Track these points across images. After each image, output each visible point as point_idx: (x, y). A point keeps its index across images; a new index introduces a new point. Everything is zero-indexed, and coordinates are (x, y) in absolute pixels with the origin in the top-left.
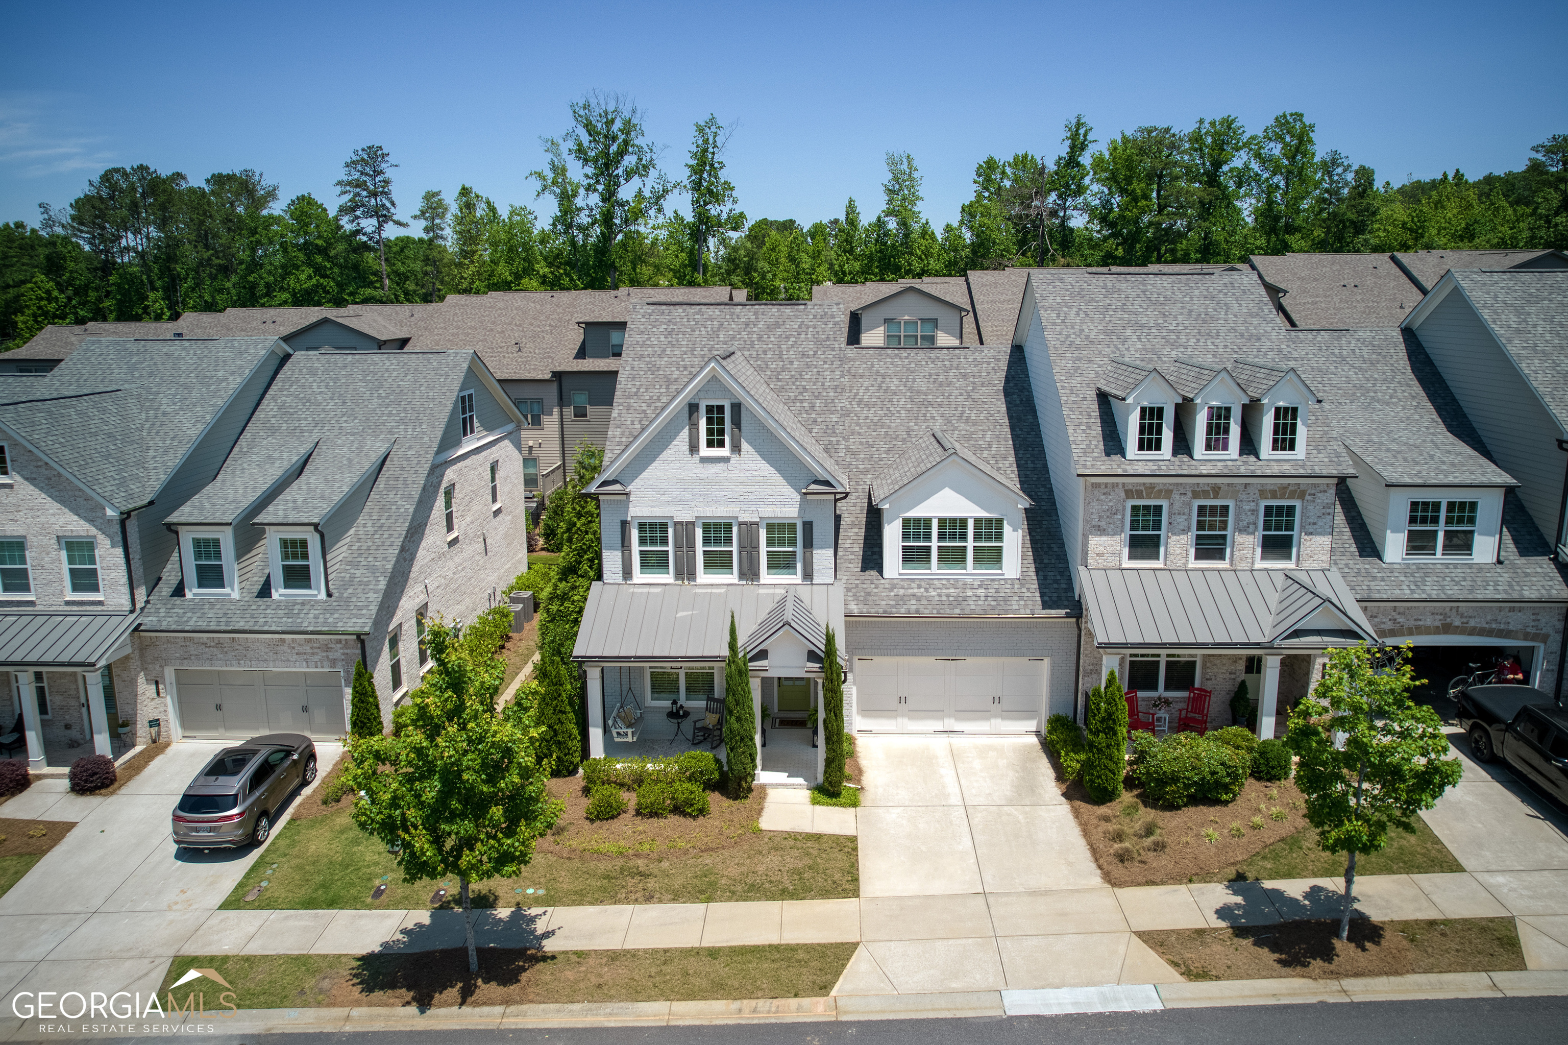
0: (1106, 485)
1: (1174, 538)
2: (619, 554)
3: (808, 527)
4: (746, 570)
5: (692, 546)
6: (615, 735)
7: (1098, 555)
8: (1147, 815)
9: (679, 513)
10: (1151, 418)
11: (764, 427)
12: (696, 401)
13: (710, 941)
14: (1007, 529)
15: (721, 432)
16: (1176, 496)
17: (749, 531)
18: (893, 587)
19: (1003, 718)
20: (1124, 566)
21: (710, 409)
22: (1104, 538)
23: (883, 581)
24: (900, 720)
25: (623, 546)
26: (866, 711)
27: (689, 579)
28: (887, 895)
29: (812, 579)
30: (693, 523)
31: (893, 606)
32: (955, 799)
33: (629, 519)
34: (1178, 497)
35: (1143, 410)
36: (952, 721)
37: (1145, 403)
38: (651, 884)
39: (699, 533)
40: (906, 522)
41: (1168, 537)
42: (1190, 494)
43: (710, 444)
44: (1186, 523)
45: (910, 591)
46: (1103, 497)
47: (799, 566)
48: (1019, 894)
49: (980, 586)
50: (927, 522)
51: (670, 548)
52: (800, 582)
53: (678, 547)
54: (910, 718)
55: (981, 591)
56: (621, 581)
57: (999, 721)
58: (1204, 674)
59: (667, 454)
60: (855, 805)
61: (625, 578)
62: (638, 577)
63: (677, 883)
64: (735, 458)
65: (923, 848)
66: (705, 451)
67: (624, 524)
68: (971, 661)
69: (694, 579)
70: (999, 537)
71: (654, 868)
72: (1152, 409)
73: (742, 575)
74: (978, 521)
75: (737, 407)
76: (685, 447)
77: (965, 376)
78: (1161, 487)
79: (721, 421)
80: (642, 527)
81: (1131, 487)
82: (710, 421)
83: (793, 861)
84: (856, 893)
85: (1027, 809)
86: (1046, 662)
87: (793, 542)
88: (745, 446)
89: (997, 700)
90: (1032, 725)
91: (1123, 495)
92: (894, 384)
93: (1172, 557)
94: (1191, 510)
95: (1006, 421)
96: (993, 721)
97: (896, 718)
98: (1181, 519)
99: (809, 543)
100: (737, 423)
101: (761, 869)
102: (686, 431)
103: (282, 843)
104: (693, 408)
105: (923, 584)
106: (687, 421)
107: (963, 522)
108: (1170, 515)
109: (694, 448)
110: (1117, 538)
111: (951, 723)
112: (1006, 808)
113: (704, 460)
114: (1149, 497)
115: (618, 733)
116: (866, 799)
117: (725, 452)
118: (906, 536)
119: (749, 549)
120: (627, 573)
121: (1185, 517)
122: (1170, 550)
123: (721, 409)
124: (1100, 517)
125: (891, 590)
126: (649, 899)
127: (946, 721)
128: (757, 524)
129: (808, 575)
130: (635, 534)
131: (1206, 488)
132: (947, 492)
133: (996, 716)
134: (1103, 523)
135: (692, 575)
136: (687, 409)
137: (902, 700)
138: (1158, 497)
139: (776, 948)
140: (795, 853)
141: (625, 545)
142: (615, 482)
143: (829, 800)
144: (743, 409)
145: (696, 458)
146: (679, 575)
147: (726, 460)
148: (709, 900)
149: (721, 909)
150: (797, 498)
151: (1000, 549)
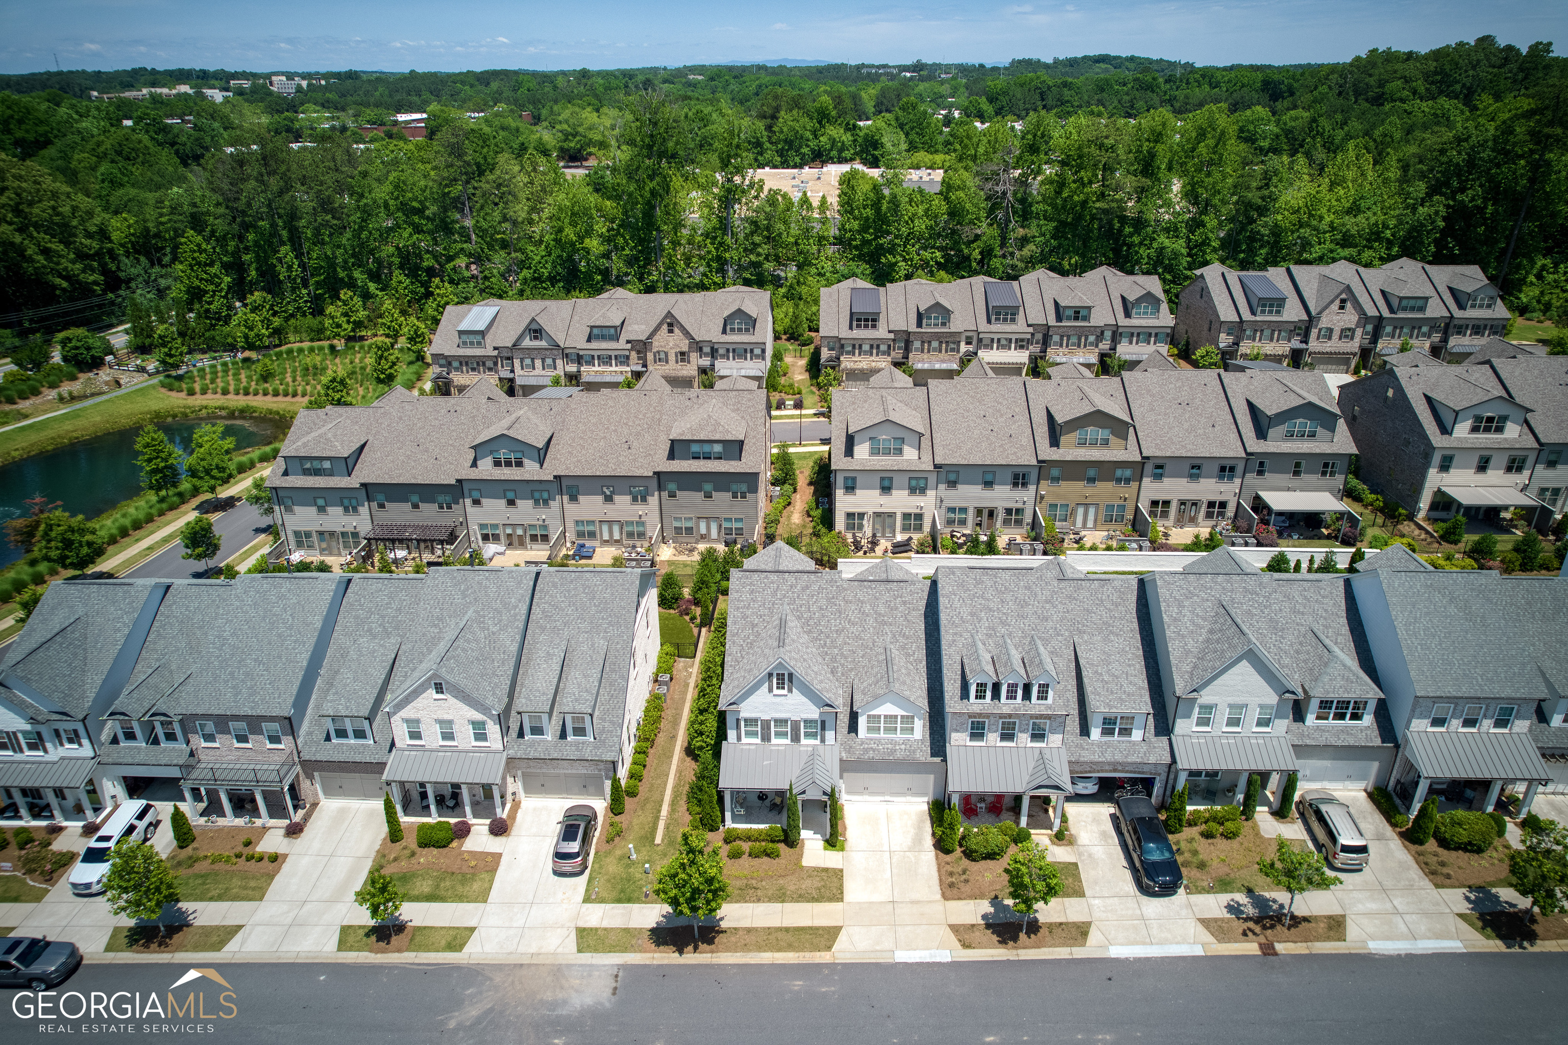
1: (991, 733)
2: (735, 731)
4: (794, 738)
5: (769, 728)
6: (737, 811)
7: (956, 738)
8: (965, 862)
9: (763, 716)
10: (982, 686)
11: (803, 683)
12: (772, 672)
13: (786, 924)
14: (916, 719)
15: (783, 684)
17: (796, 723)
18: (862, 743)
19: (912, 796)
20: (967, 744)
21: (778, 675)
22: (960, 733)
24: (866, 796)
26: (848, 793)
27: (767, 741)
28: (855, 900)
29: (825, 742)
30: (770, 719)
32: (886, 848)
33: (740, 718)
34: (993, 718)
37: (980, 679)
38: (759, 893)
39: (772, 723)
41: (988, 733)
42: (998, 717)
43: (778, 689)
44: (996, 728)
47: (819, 737)
48: (907, 902)
49: (903, 742)
50: (879, 716)
51: (759, 729)
52: (819, 743)
53: (762, 728)
54: (869, 795)
55: (903, 747)
56: (736, 741)
57: (909, 797)
59: (758, 693)
60: (842, 850)
61: (738, 740)
62: (745, 740)
63: (770, 893)
64: (790, 695)
65: (871, 875)
66: (776, 691)
67: (738, 720)
68: (900, 775)
70: (913, 723)
71: (759, 885)
72: (983, 681)
73: (792, 740)
74: (902, 717)
75: (791, 675)
76: (767, 690)
77: (904, 603)
78: (985, 713)
79: (783, 680)
80: (746, 720)
81: (971, 713)
82: (778, 679)
83: (817, 883)
84: (842, 899)
86: (932, 777)
87: (816, 727)
88: (794, 690)
89: (909, 789)
90: (926, 799)
91: (968, 717)
92: (867, 608)
93: (989, 741)
94: (998, 723)
95: (923, 636)
96: (907, 797)
97: (863, 795)
98: (994, 726)
99: (823, 728)
100: (791, 680)
101: (803, 887)
102: (767, 684)
103: (597, 866)
104: (770, 675)
105: (877, 741)
106: (767, 680)
107: (896, 717)
108: (989, 724)
109: (770, 690)
110: (965, 733)
111: (888, 798)
112: (907, 853)
113: (776, 695)
114: (979, 718)
116: (848, 846)
117: (785, 692)
118: (868, 722)
119: (796, 730)
120: (739, 738)
121: (996, 725)
122: (989, 738)
123: (783, 675)
124: (958, 725)
126: (759, 900)
127: (886, 797)
128: (799, 720)
129: (823, 740)
130: (743, 723)
131: (1006, 714)
132: (888, 704)
133: (908, 795)
134: (959, 727)
135: (769, 740)
136: (768, 675)
137: (866, 789)
138: (984, 718)
139: (811, 928)
140: (817, 877)
141: (738, 727)
142: (735, 704)
143: (831, 848)
144: (794, 675)
145: (772, 694)
146: (763, 739)
147: (785, 695)
148: (783, 901)
149: (789, 906)
150: (818, 711)
151: (912, 727)
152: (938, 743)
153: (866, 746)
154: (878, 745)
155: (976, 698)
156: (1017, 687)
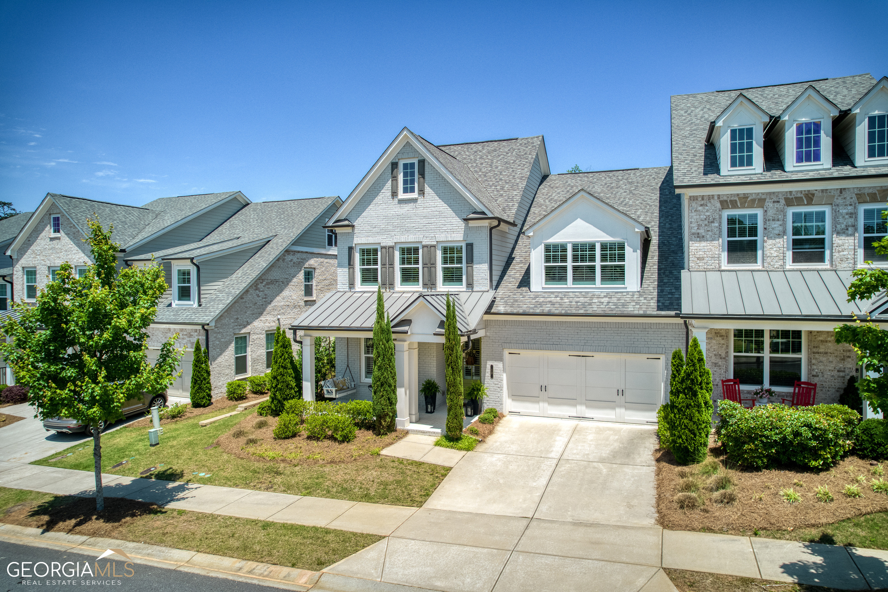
0: (703, 197)
3: (470, 247)
5: (392, 264)
8: (722, 472)
13: (275, 518)
14: (628, 251)
16: (769, 204)
19: (626, 409)
21: (405, 166)
23: (530, 293)
25: (349, 264)
26: (517, 396)
28: (444, 508)
31: (532, 308)
32: (555, 454)
35: (733, 132)
36: (584, 408)
38: (278, 479)
40: (547, 249)
42: (783, 202)
43: (405, 191)
45: (549, 299)
46: (700, 208)
48: (564, 523)
50: (564, 247)
54: (550, 405)
55: (606, 300)
56: (347, 290)
57: (623, 411)
60: (470, 449)
61: (350, 288)
62: (359, 286)
63: (295, 481)
66: (401, 195)
67: (351, 249)
69: (393, 288)
70: (622, 258)
71: (288, 470)
73: (425, 285)
75: (422, 163)
79: (412, 174)
80: (363, 252)
83: (387, 476)
84: (420, 504)
85: (615, 466)
86: (662, 361)
89: (621, 392)
90: (652, 417)
96: (618, 410)
97: (538, 402)
98: (776, 225)
100: (422, 174)
101: (360, 479)
104: (394, 165)
107: (592, 247)
109: (394, 194)
111: (582, 410)
116: (482, 447)
117: (415, 195)
118: (547, 259)
120: (352, 284)
122: (767, 253)
123: (412, 165)
125: (534, 298)
126: (268, 488)
127: (579, 409)
128: (434, 246)
129: (470, 285)
130: (357, 257)
132: (579, 222)
133: (620, 406)
135: (392, 285)
137: (543, 388)
140: (394, 471)
142: (345, 220)
146: (384, 285)
148: (308, 494)
149: (309, 501)
152: (670, 296)
153: (542, 300)
154: (562, 299)
155: (733, 164)
156: (817, 130)
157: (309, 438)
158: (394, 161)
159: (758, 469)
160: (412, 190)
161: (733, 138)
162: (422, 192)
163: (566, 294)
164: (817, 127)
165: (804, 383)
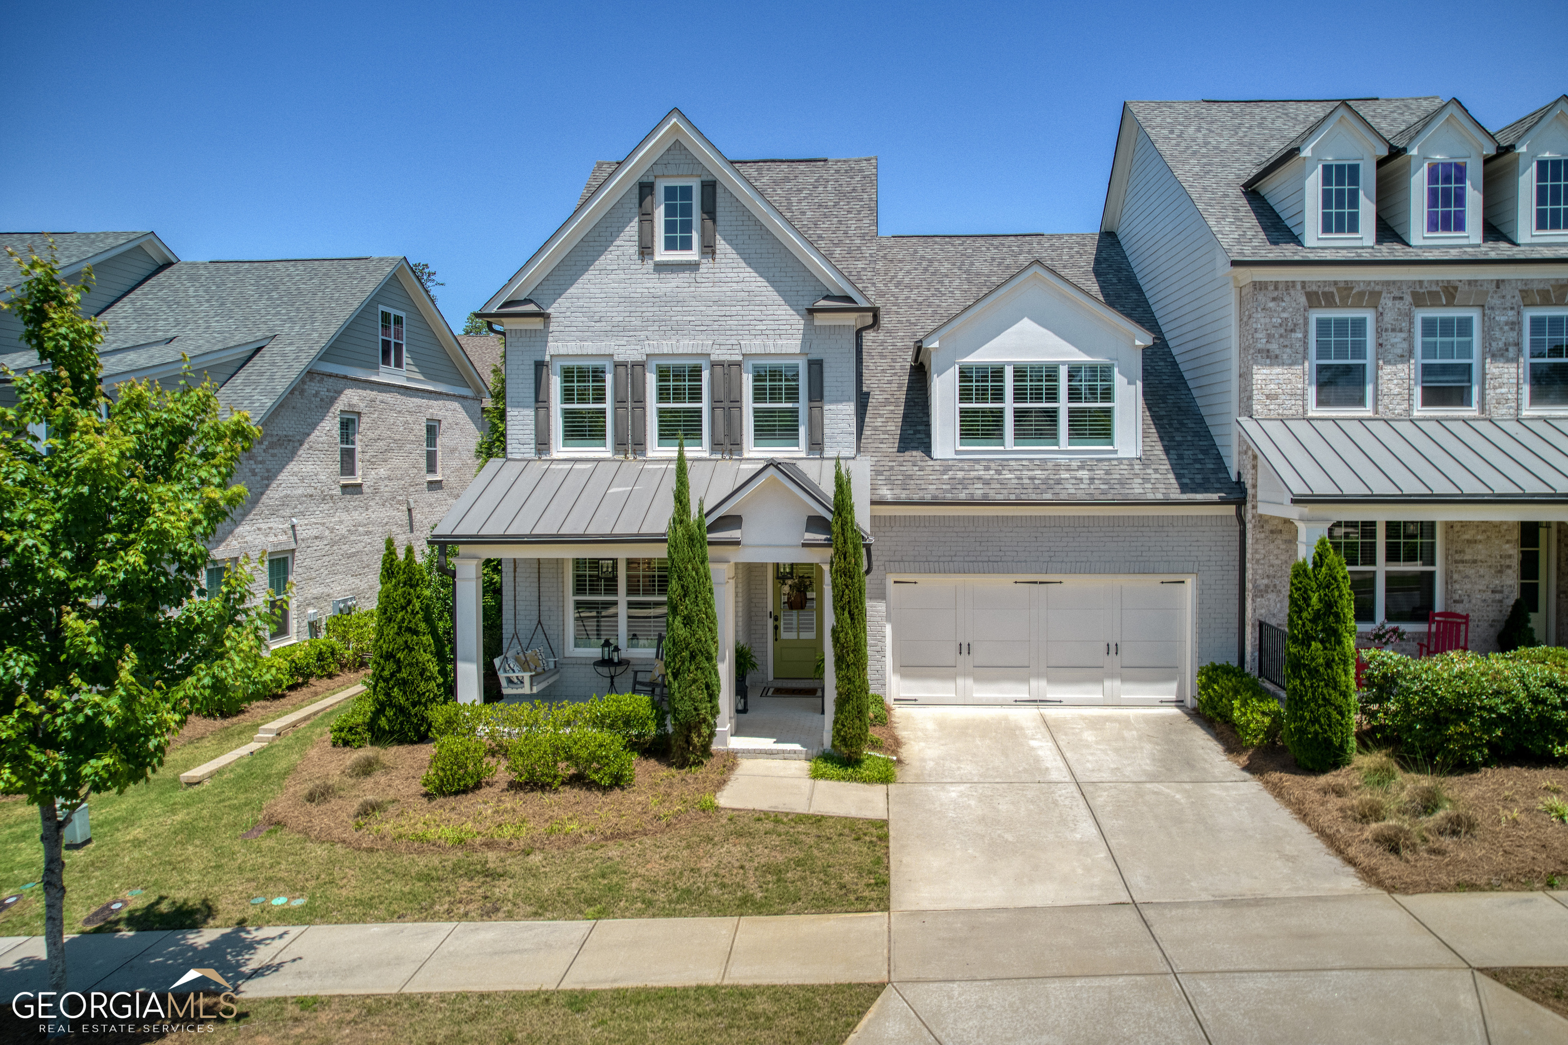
0: (1276, 285)
1: (1388, 369)
2: (531, 413)
3: (816, 367)
4: (721, 437)
5: (640, 401)
6: (504, 683)
7: (1268, 397)
9: (622, 350)
10: (1340, 182)
11: (750, 216)
12: (651, 179)
14: (1119, 381)
15: (687, 227)
16: (1386, 302)
17: (727, 376)
18: (947, 470)
19: (1124, 680)
20: (1310, 414)
21: (670, 192)
22: (1277, 370)
23: (931, 463)
24: (960, 682)
25: (537, 400)
26: (907, 668)
27: (634, 452)
28: (943, 906)
29: (822, 451)
30: (642, 365)
31: (946, 491)
32: (1058, 775)
33: (547, 358)
34: (1390, 303)
35: (1327, 169)
36: (1043, 683)
37: (1330, 159)
39: (652, 381)
40: (965, 375)
41: (1378, 367)
42: (1408, 299)
43: (670, 245)
44: (1405, 345)
45: (973, 474)
46: (1271, 305)
47: (802, 431)
48: (1202, 905)
49: (1081, 468)
50: (998, 373)
51: (608, 406)
52: (803, 455)
53: (619, 401)
54: (977, 679)
55: (1084, 474)
56: (532, 455)
57: (1117, 683)
58: (1448, 592)
59: (607, 260)
60: (886, 780)
61: (539, 452)
62: (560, 449)
63: (550, 890)
64: (706, 265)
65: (1009, 837)
66: (662, 255)
67: (540, 366)
68: (1073, 583)
69: (643, 452)
70: (1107, 395)
71: (513, 864)
72: (1340, 168)
73: (716, 445)
74: (1074, 372)
75: (710, 188)
76: (633, 249)
78: (1362, 287)
79: (687, 211)
80: (568, 374)
81: (1314, 288)
82: (670, 210)
83: (768, 853)
84: (883, 904)
85: (1187, 786)
86: (1190, 582)
87: (793, 395)
88: (721, 245)
89: (1112, 649)
90: (1169, 691)
91: (1303, 300)
93: (1386, 400)
94: (1411, 323)
96: (1108, 684)
97: (953, 678)
98: (1397, 339)
99: (817, 394)
100: (710, 211)
101: (707, 865)
102: (634, 225)
104: (645, 189)
105: (993, 465)
106: (636, 210)
108: (1379, 331)
109: (645, 250)
110: (1298, 369)
111: (1041, 688)
112: (1148, 786)
113: (661, 267)
114: (1344, 305)
115: (510, 681)
116: (906, 774)
117: (692, 255)
118: (965, 395)
119: (726, 404)
120: (542, 444)
121: (1403, 335)
122: (1383, 388)
123: (686, 192)
124: (1270, 337)
125: (945, 472)
126: (489, 913)
127: (1034, 683)
128: (738, 364)
129: (816, 445)
130: (556, 384)
131: (1434, 288)
132: (1026, 324)
133: (1112, 676)
134: (1274, 346)
135: (639, 446)
136: (636, 191)
137: (965, 649)
138: (1357, 305)
140: (775, 840)
141: (540, 400)
142: (530, 301)
143: (842, 772)
144: (719, 191)
145: (650, 264)
146: (620, 445)
147: (693, 267)
148: (597, 915)
149: (618, 929)
150: (798, 323)
151: (1108, 413)
152: (1198, 466)
153: (960, 475)
154: (998, 472)
155: (1327, 229)
156: (1461, 179)
157: (514, 786)
158: (645, 180)
159: (1473, 768)
160: (686, 245)
161: (1326, 180)
162: (708, 249)
163: (1003, 465)
164: (1460, 171)
165: (1439, 615)
